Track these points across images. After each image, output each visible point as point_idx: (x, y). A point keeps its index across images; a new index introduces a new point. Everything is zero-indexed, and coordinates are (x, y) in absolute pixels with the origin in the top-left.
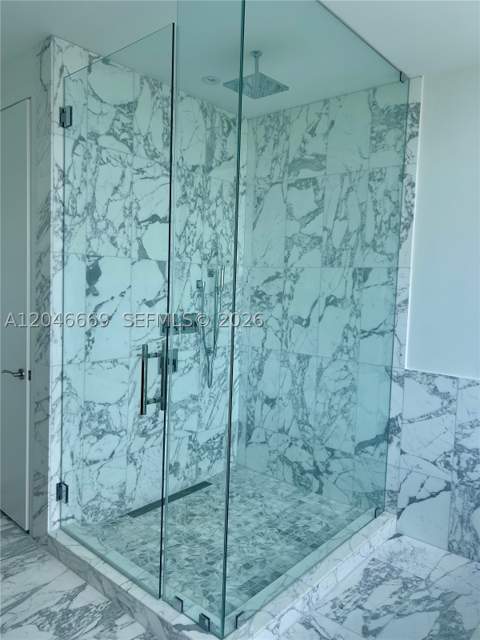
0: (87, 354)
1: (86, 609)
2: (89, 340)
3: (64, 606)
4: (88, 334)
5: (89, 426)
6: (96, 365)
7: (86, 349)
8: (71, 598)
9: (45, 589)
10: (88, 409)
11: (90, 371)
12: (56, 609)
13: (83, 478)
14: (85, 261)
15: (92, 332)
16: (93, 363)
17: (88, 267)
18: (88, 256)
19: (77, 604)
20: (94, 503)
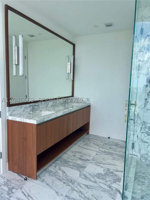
0: (145, 106)
1: (116, 175)
2: (146, 102)
3: (113, 171)
4: (146, 99)
5: (145, 130)
6: (148, 111)
7: (145, 104)
8: (117, 171)
9: (115, 166)
10: (144, 124)
11: (146, 112)
12: (111, 170)
13: (141, 145)
14: (146, 76)
15: (147, 99)
16: (147, 110)
17: (147, 78)
18: (148, 74)
19: (116, 173)
20: (145, 156)
